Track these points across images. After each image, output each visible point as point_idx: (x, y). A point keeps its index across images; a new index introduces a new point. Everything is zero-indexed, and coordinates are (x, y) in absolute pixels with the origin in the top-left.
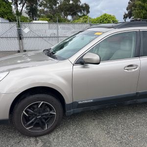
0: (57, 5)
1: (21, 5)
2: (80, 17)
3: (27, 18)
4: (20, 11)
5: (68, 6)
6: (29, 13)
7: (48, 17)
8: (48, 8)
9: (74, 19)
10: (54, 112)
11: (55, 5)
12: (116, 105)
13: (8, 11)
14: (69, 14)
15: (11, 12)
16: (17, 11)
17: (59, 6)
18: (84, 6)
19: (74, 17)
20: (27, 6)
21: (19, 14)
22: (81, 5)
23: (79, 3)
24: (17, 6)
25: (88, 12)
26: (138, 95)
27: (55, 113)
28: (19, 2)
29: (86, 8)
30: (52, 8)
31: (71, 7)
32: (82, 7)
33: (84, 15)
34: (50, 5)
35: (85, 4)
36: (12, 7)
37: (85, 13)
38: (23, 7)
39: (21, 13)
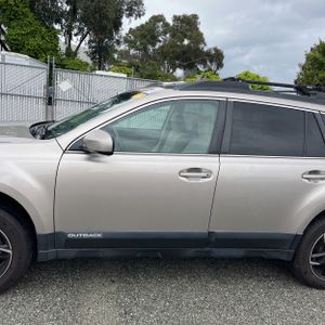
0: (157, 47)
1: (79, 37)
3: (87, 64)
4: (74, 49)
5: (178, 50)
6: (92, 55)
8: (137, 49)
9: (187, 77)
10: (8, 248)
11: (154, 45)
12: (159, 254)
13: (49, 46)
14: (180, 66)
15: (55, 49)
16: (69, 48)
17: (160, 48)
18: (213, 52)
20: (90, 41)
21: (71, 54)
22: (205, 49)
23: (201, 46)
24: (70, 38)
25: (220, 65)
26: (213, 239)
27: (10, 251)
28: (75, 31)
29: (217, 57)
30: (145, 49)
31: (184, 53)
32: (208, 54)
34: (141, 44)
35: (215, 49)
36: (58, 39)
37: (214, 67)
38: (81, 41)
39: (76, 53)
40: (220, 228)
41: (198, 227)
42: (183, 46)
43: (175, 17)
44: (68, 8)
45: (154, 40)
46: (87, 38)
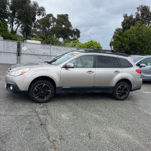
0: (50, 28)
1: (17, 25)
2: (71, 40)
4: (15, 30)
5: (60, 30)
6: (23, 33)
7: (41, 37)
8: (41, 29)
9: (65, 42)
11: (49, 27)
13: (4, 29)
14: (61, 37)
15: (6, 30)
16: (12, 30)
17: (52, 28)
18: (75, 31)
19: (66, 40)
20: (22, 27)
21: (14, 32)
22: (72, 29)
23: (70, 28)
24: (13, 25)
25: (79, 36)
26: (94, 88)
27: (50, 91)
28: (15, 22)
29: (77, 33)
30: (45, 29)
31: (63, 31)
32: (73, 31)
33: (75, 39)
34: (43, 27)
35: (76, 29)
36: (7, 26)
37: (76, 37)
38: (18, 27)
39: (16, 32)
40: (96, 85)
41: (91, 85)
42: (62, 28)
43: (58, 15)
44: (11, 12)
45: (49, 25)
46: (21, 25)
